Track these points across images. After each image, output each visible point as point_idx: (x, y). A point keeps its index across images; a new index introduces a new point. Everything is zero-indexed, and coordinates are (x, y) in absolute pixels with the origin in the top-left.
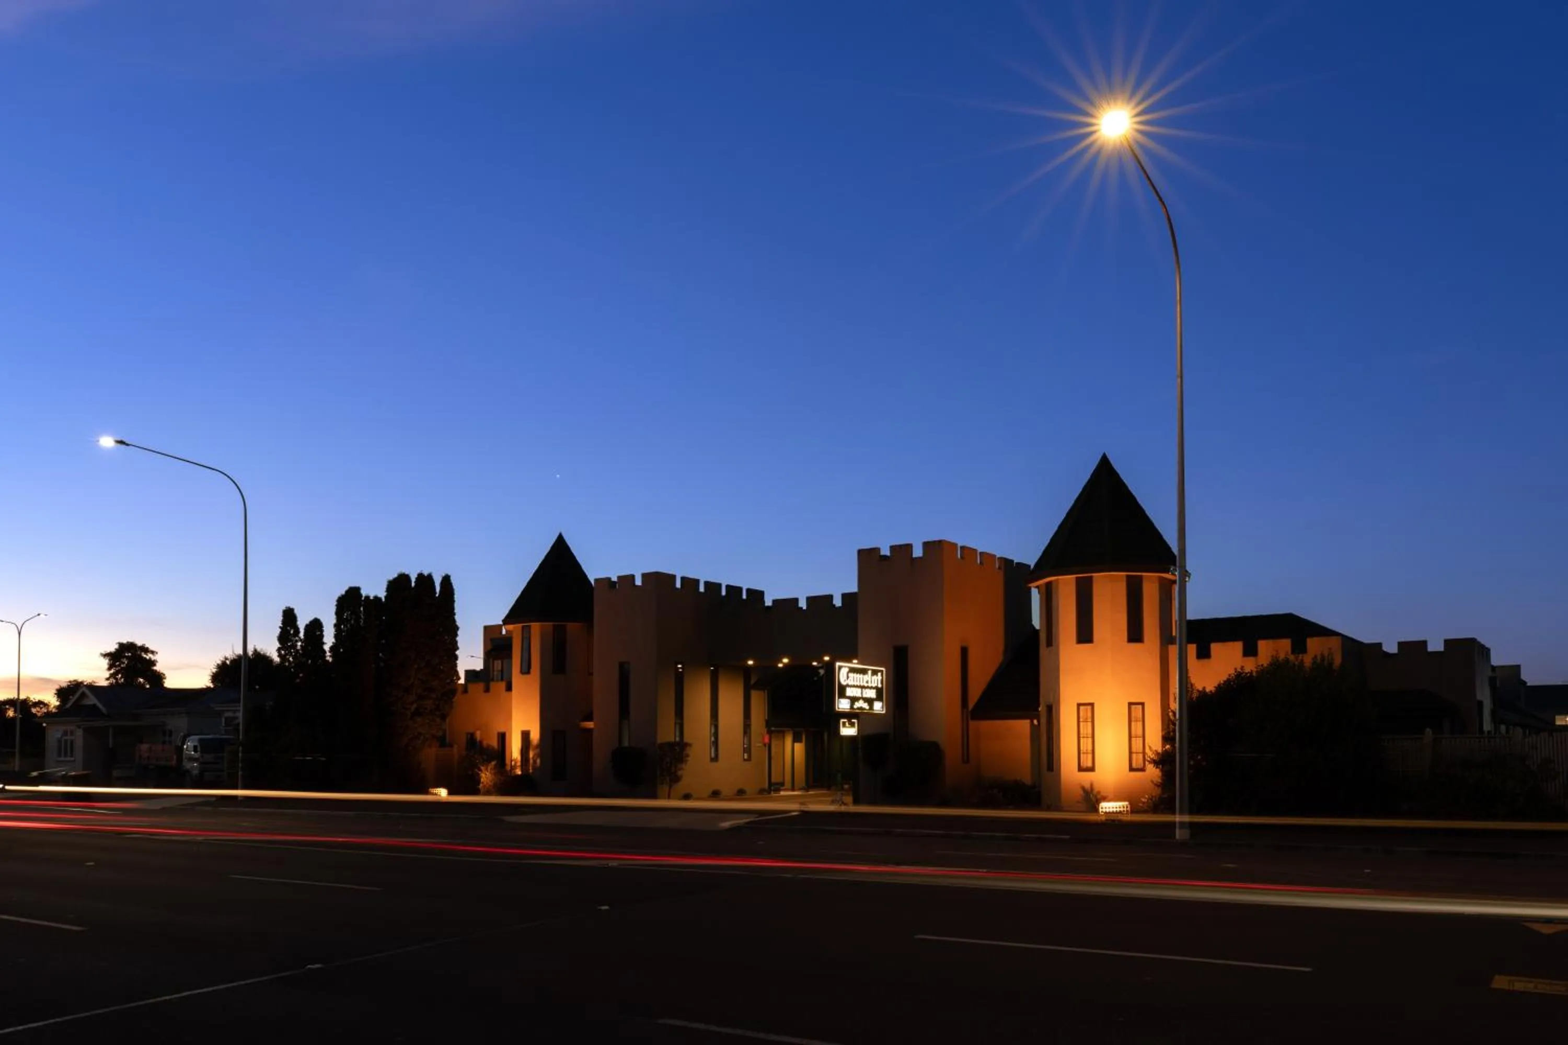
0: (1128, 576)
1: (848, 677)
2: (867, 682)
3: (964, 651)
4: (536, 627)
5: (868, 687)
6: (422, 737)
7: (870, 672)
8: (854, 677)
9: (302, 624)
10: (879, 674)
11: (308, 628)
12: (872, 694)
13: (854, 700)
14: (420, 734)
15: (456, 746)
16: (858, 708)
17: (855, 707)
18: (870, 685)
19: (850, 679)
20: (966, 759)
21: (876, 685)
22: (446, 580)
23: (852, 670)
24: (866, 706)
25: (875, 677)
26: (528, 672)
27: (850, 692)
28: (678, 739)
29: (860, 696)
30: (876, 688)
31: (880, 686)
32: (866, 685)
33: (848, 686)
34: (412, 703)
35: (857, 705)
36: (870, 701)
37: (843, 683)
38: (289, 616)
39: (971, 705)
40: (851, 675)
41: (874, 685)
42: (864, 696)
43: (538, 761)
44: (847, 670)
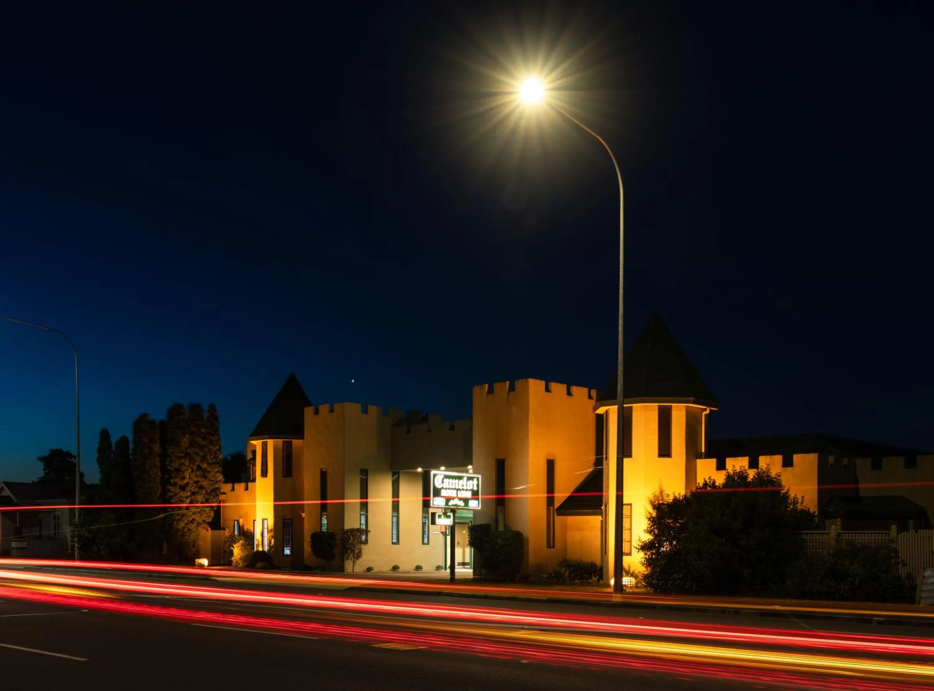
0: (659, 406)
1: (443, 482)
2: (463, 486)
3: (551, 464)
4: (270, 443)
5: (463, 489)
6: (195, 523)
7: (465, 479)
8: (449, 482)
9: (114, 439)
10: (475, 480)
11: (118, 443)
12: (468, 495)
13: (448, 500)
14: (194, 519)
15: (227, 530)
16: (453, 505)
17: (450, 504)
18: (465, 488)
19: (444, 484)
20: (550, 543)
21: (472, 488)
22: (212, 407)
23: (446, 477)
24: (461, 504)
25: (470, 482)
26: (266, 476)
27: (443, 493)
28: (364, 527)
29: (455, 496)
30: (472, 491)
31: (475, 488)
32: (461, 488)
33: (442, 488)
34: (187, 497)
35: (451, 503)
36: (466, 501)
37: (438, 486)
38: (105, 435)
39: (557, 505)
40: (446, 480)
41: (469, 488)
42: (459, 496)
43: (273, 541)
44: (442, 477)
